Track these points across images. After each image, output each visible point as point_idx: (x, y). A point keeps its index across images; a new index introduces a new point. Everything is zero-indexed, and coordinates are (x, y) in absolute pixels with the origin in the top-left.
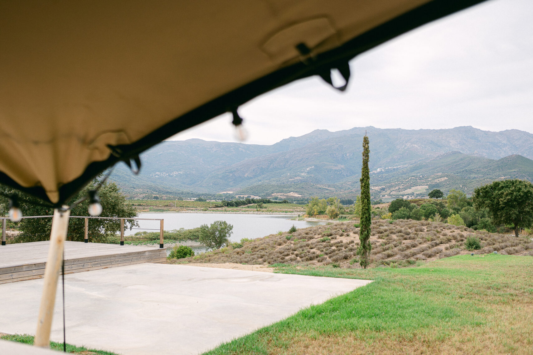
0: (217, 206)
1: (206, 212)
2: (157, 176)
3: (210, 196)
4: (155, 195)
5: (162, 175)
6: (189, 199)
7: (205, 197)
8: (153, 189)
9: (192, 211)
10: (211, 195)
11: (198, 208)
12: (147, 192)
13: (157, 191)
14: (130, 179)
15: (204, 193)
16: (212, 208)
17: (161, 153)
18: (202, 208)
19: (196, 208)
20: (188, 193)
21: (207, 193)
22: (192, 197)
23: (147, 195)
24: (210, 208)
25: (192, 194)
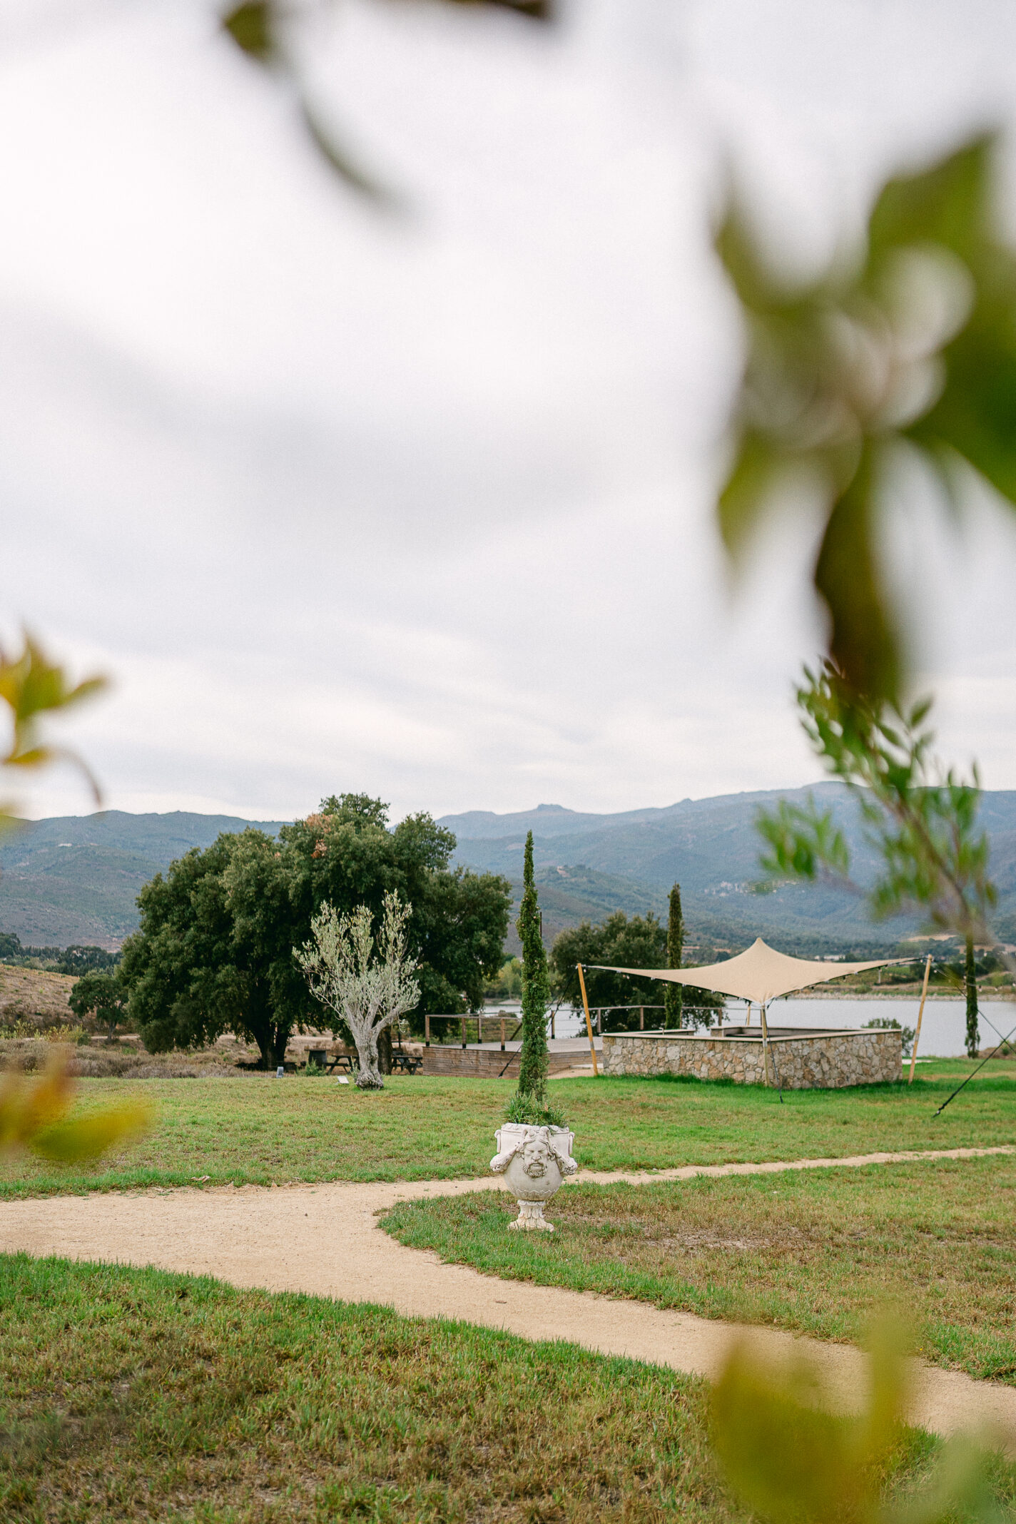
0: (896, 981)
1: (866, 996)
2: (723, 895)
3: (881, 950)
4: (721, 950)
5: (737, 889)
6: (817, 957)
7: (866, 951)
8: (713, 931)
9: (825, 995)
10: (881, 946)
11: (842, 987)
12: (698, 939)
13: (724, 938)
14: (649, 904)
15: (862, 939)
16: (882, 984)
17: (732, 827)
18: (854, 987)
19: (837, 986)
20: (816, 942)
21: (872, 939)
22: (826, 952)
23: (698, 948)
24: (876, 984)
25: (827, 943)
